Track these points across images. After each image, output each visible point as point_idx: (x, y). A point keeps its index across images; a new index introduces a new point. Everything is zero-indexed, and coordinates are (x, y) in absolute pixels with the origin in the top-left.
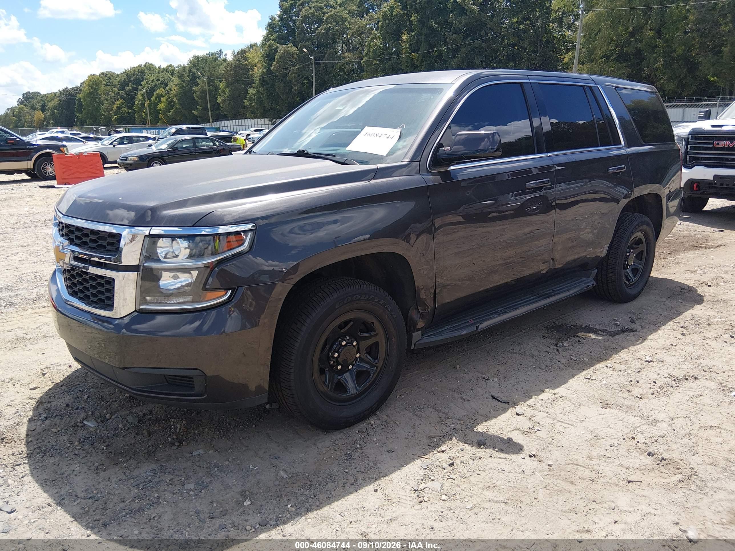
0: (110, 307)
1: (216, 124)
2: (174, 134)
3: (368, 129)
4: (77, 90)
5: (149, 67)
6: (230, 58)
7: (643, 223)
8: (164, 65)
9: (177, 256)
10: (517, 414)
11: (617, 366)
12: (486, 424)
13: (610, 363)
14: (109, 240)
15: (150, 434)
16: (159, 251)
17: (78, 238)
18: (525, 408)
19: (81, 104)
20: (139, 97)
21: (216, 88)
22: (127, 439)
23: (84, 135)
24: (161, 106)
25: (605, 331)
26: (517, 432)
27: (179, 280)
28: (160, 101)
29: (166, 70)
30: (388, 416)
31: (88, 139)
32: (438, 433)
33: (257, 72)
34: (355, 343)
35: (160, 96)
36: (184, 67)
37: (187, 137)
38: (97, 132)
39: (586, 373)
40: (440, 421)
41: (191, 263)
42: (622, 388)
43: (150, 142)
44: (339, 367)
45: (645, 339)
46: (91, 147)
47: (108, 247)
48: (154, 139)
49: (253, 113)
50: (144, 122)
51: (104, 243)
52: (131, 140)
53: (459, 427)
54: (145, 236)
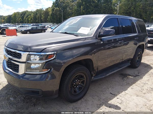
0: (18, 71)
1: (41, 24)
2: (32, 26)
3: (82, 28)
4: (11, 15)
5: (27, 11)
6: (44, 10)
7: (141, 51)
8: (30, 11)
9: (36, 60)
10: (117, 98)
11: (138, 85)
12: (110, 101)
13: (136, 84)
14: (18, 55)
15: (27, 102)
16: (31, 58)
17: (10, 53)
18: (119, 96)
19: (12, 19)
20: (25, 17)
21: (41, 16)
22: (21, 104)
23: (12, 25)
24: (29, 19)
25: (133, 75)
26: (118, 103)
27: (36, 66)
28: (29, 18)
29: (31, 12)
30: (86, 98)
31: (13, 26)
32: (99, 104)
33: (50, 13)
34: (79, 81)
35: (29, 17)
36: (35, 11)
37: (35, 26)
38: (15, 24)
39: (131, 87)
40: (99, 100)
41: (40, 62)
42: (140, 91)
43: (27, 27)
44: (75, 87)
45: (142, 78)
46: (14, 28)
47: (18, 56)
48: (28, 26)
49: (49, 22)
50: (26, 23)
51: (17, 55)
52: (23, 27)
53: (104, 102)
54: (28, 54)
